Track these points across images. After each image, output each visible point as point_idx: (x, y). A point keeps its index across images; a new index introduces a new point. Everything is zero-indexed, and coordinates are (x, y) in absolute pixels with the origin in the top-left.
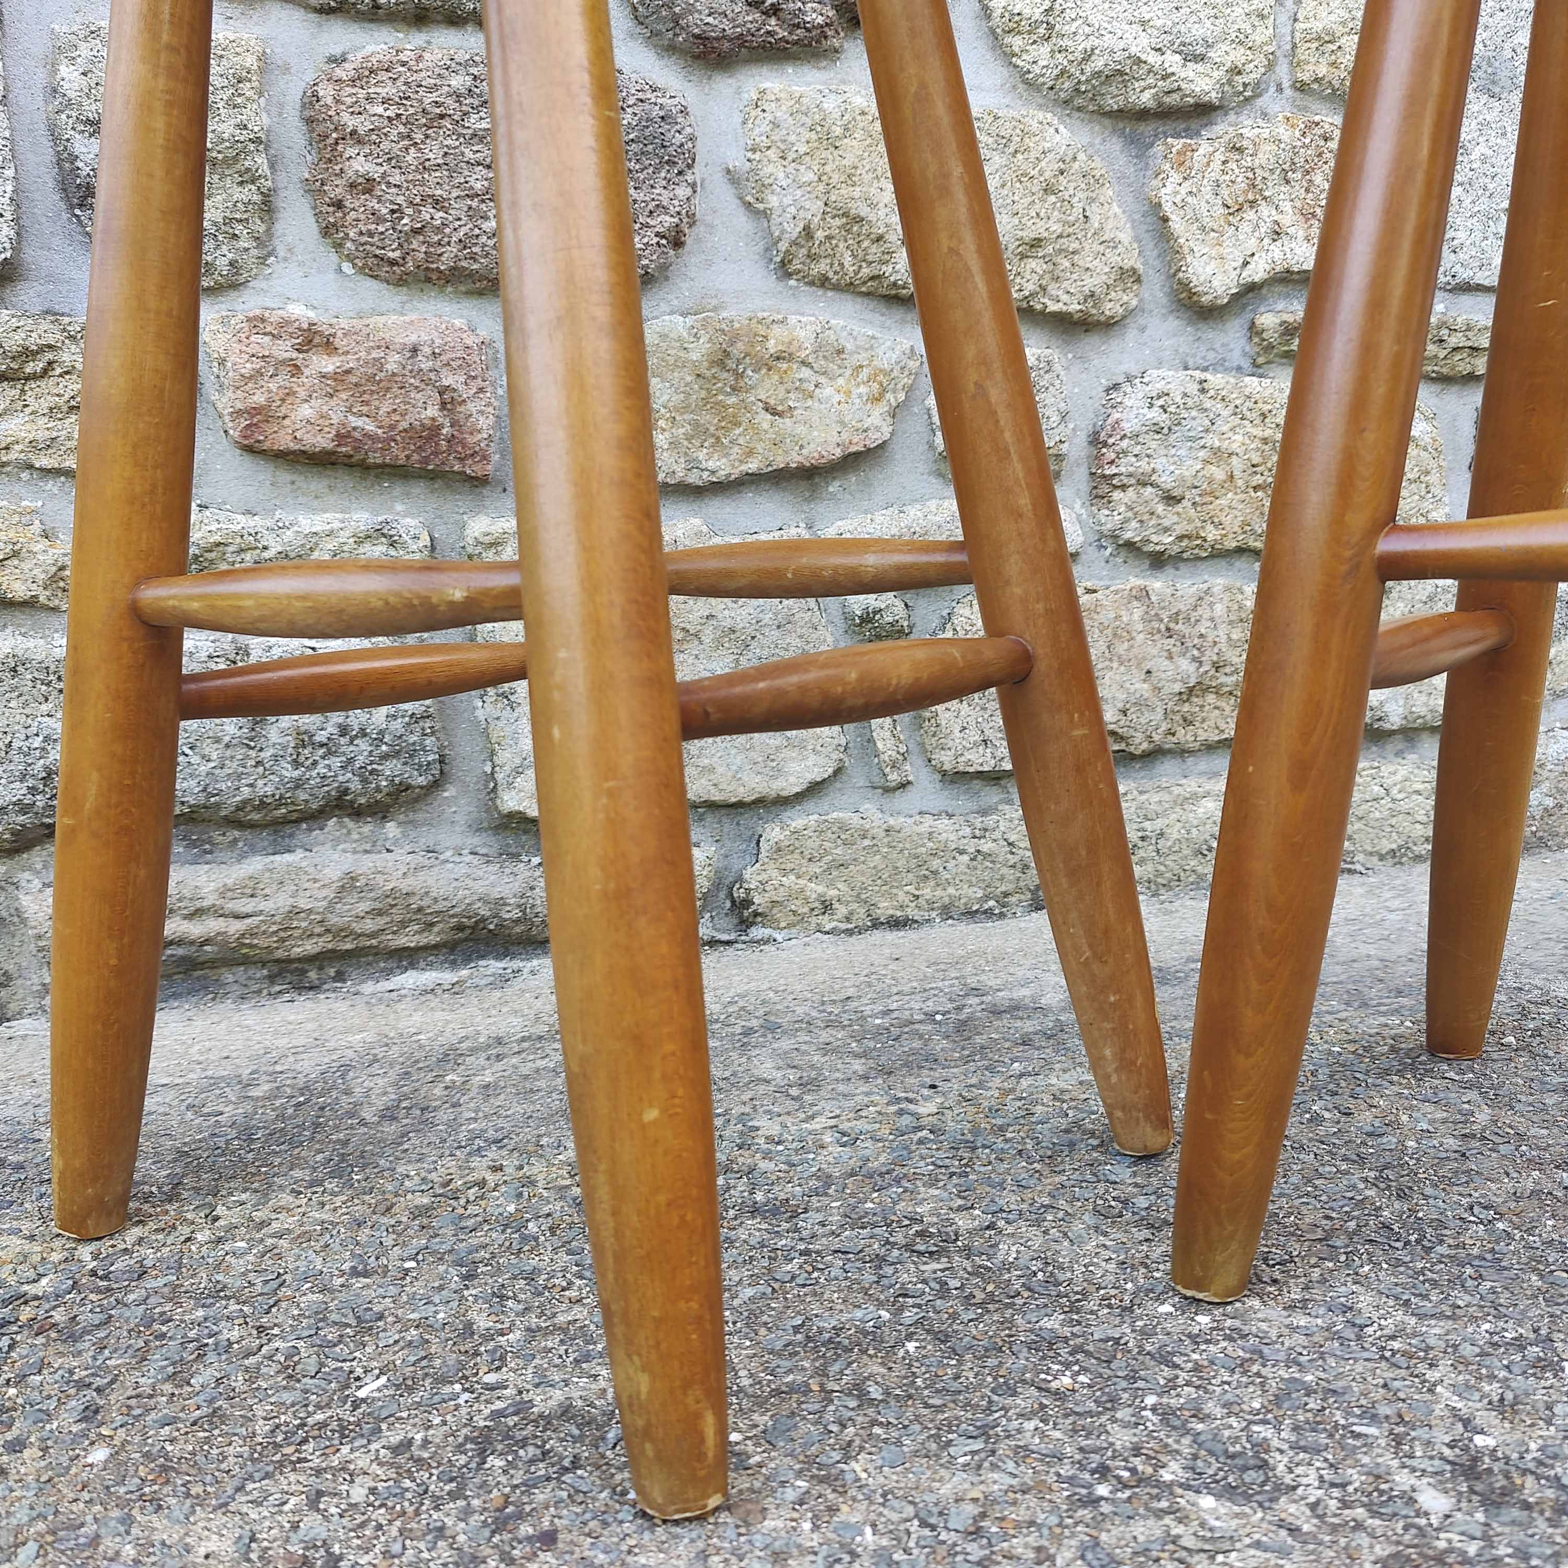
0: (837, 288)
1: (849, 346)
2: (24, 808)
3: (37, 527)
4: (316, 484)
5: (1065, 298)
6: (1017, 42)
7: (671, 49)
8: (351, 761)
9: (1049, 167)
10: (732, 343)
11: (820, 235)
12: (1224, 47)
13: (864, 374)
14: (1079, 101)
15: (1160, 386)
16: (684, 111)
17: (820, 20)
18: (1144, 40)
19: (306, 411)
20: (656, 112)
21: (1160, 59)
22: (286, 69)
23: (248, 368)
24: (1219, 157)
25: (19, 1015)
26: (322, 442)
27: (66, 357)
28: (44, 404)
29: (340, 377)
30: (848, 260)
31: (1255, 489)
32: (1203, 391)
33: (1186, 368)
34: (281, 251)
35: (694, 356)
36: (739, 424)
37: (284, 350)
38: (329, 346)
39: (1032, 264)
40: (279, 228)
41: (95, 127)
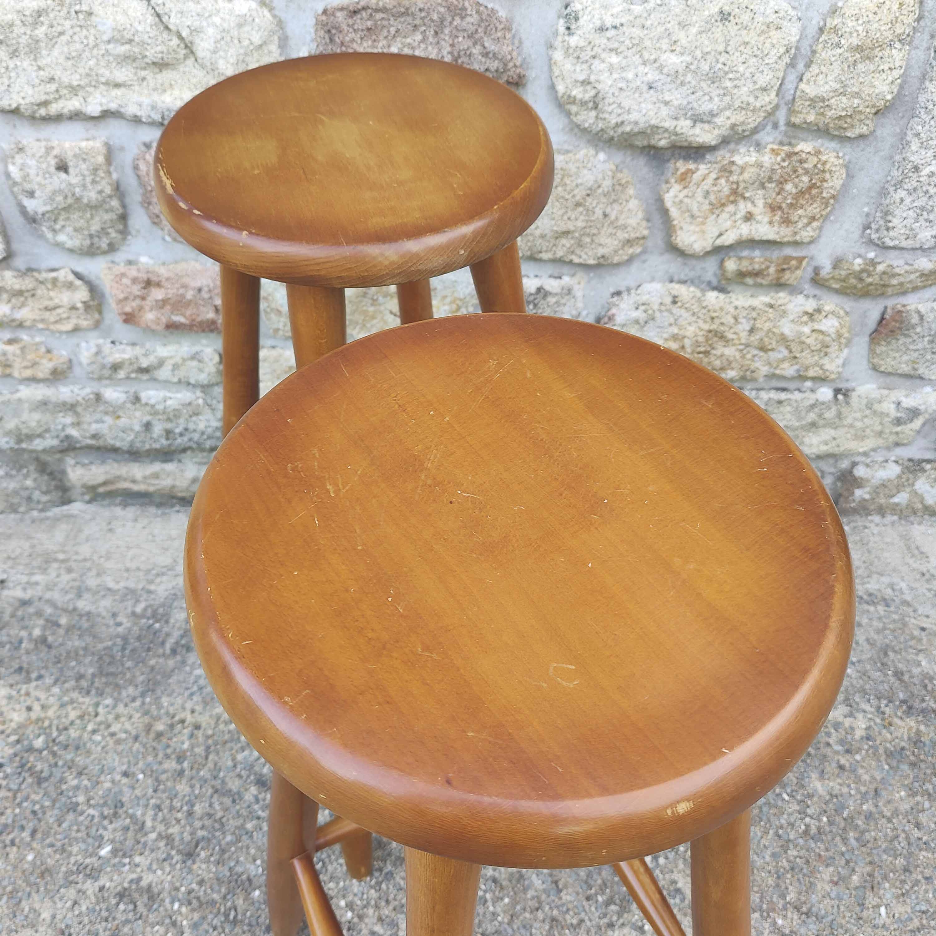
1: (439, 287)
4: (164, 332)
9: (579, 194)
12: (728, 113)
13: (448, 300)
15: (645, 298)
19: (150, 316)
21: (675, 123)
22: (122, 149)
24: (713, 176)
26: (161, 329)
31: (699, 353)
32: (674, 302)
33: (671, 281)
34: (133, 232)
37: (136, 290)
38: (158, 285)
39: (564, 241)
40: (131, 223)
41: (31, 194)
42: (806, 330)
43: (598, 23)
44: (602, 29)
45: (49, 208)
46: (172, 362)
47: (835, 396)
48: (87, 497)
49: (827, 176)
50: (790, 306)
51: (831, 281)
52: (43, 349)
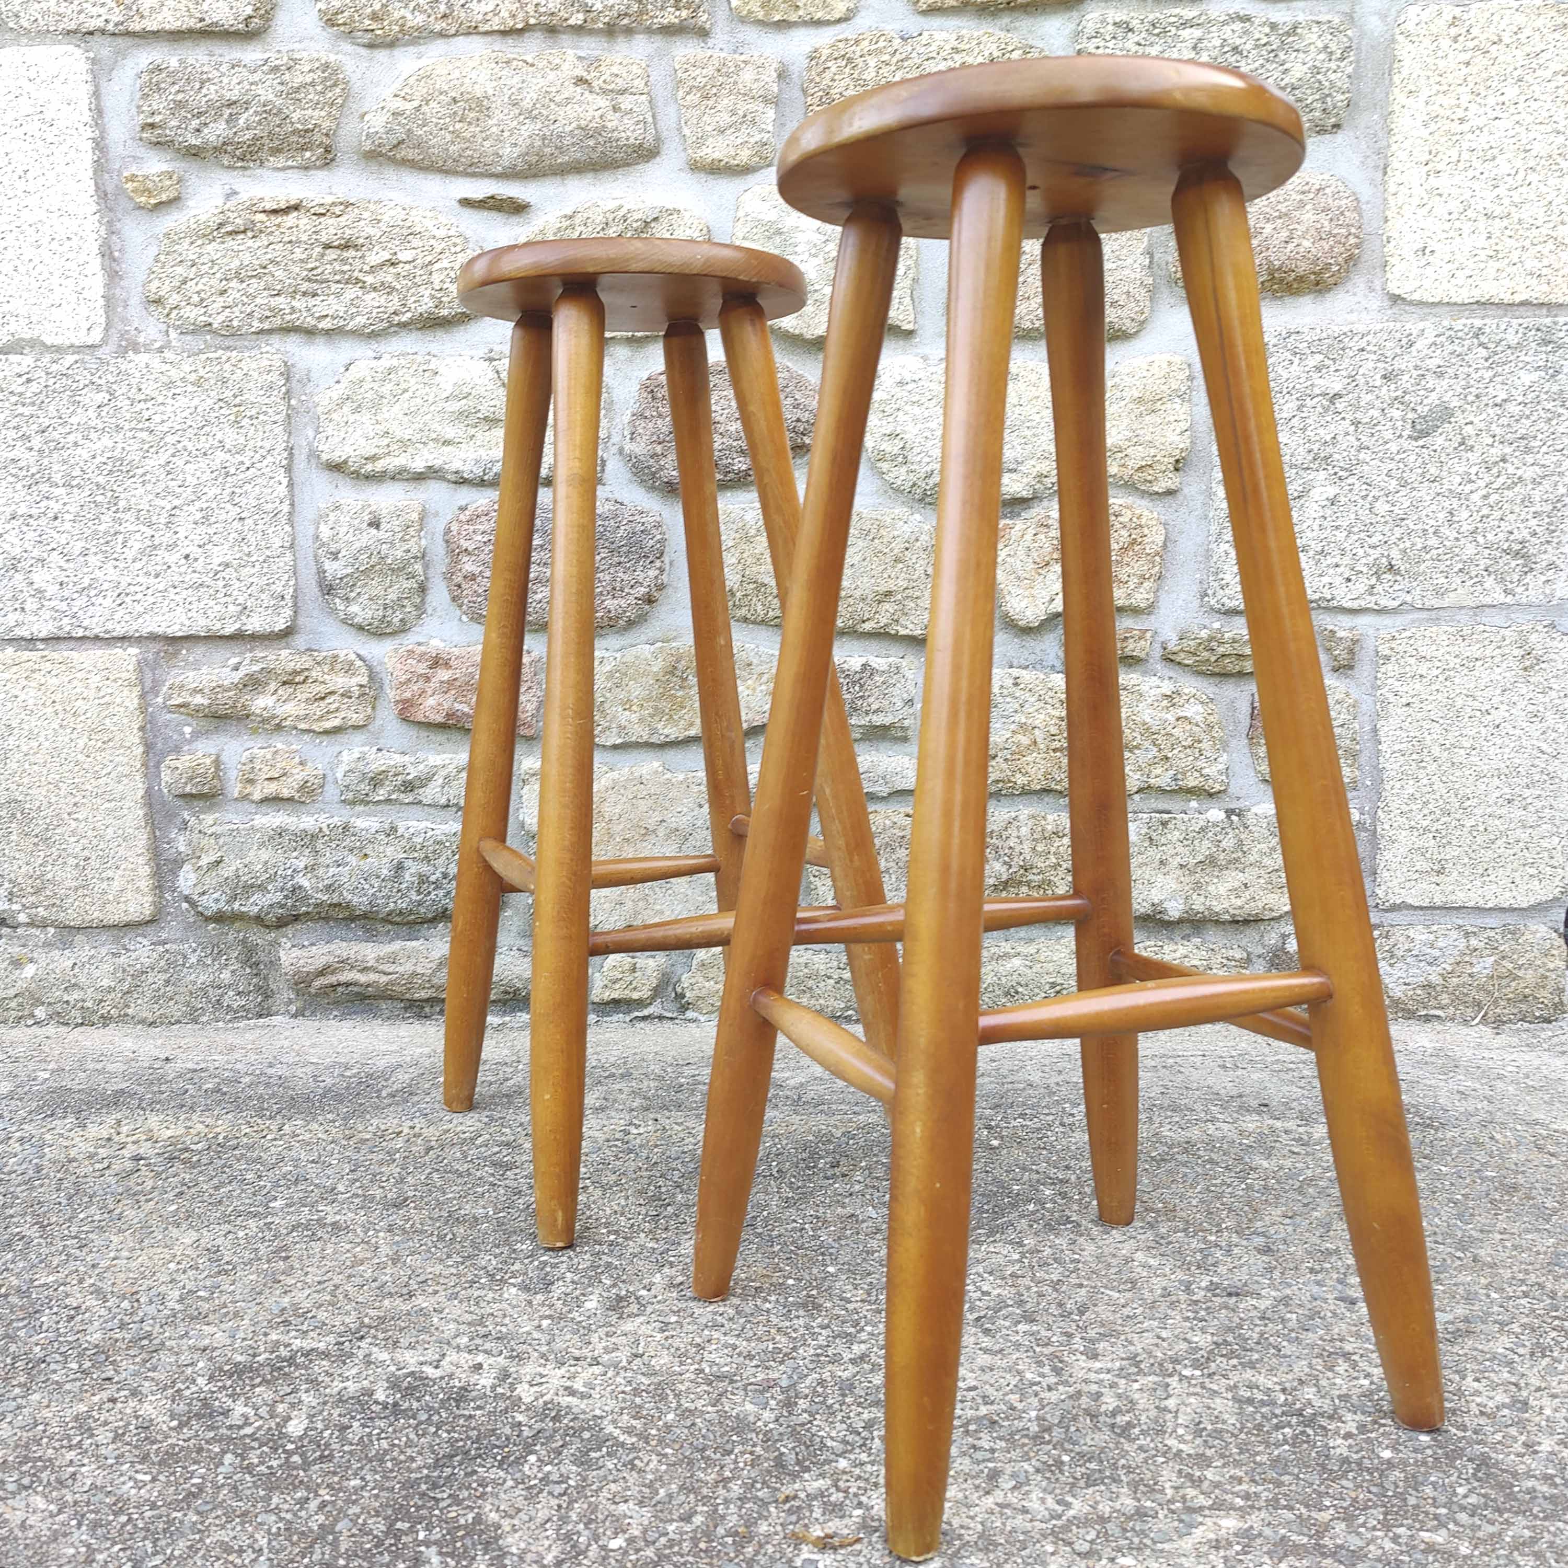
0: (754, 622)
1: (755, 661)
2: (282, 906)
4: (440, 737)
5: (911, 626)
6: (885, 466)
7: (653, 488)
8: (449, 893)
9: (898, 547)
10: (678, 661)
11: (739, 595)
12: (1033, 462)
13: (764, 678)
14: (928, 500)
16: (658, 526)
17: (744, 467)
19: (431, 702)
20: (640, 528)
22: (437, 514)
23: (403, 679)
24: (1031, 531)
25: (277, 1013)
26: (439, 719)
27: (314, 674)
28: (304, 696)
29: (451, 682)
30: (759, 607)
31: (1054, 750)
32: (1016, 684)
33: (1011, 667)
34: (429, 611)
35: (655, 669)
36: (683, 707)
37: (422, 668)
38: (447, 665)
39: (887, 606)
40: (429, 598)
41: (335, 556)
42: (1171, 717)
43: (898, 379)
44: (901, 383)
45: (349, 570)
46: (444, 773)
47: (1228, 817)
48: (293, 1008)
49: (1146, 531)
50: (1144, 688)
51: (1182, 655)
52: (297, 760)
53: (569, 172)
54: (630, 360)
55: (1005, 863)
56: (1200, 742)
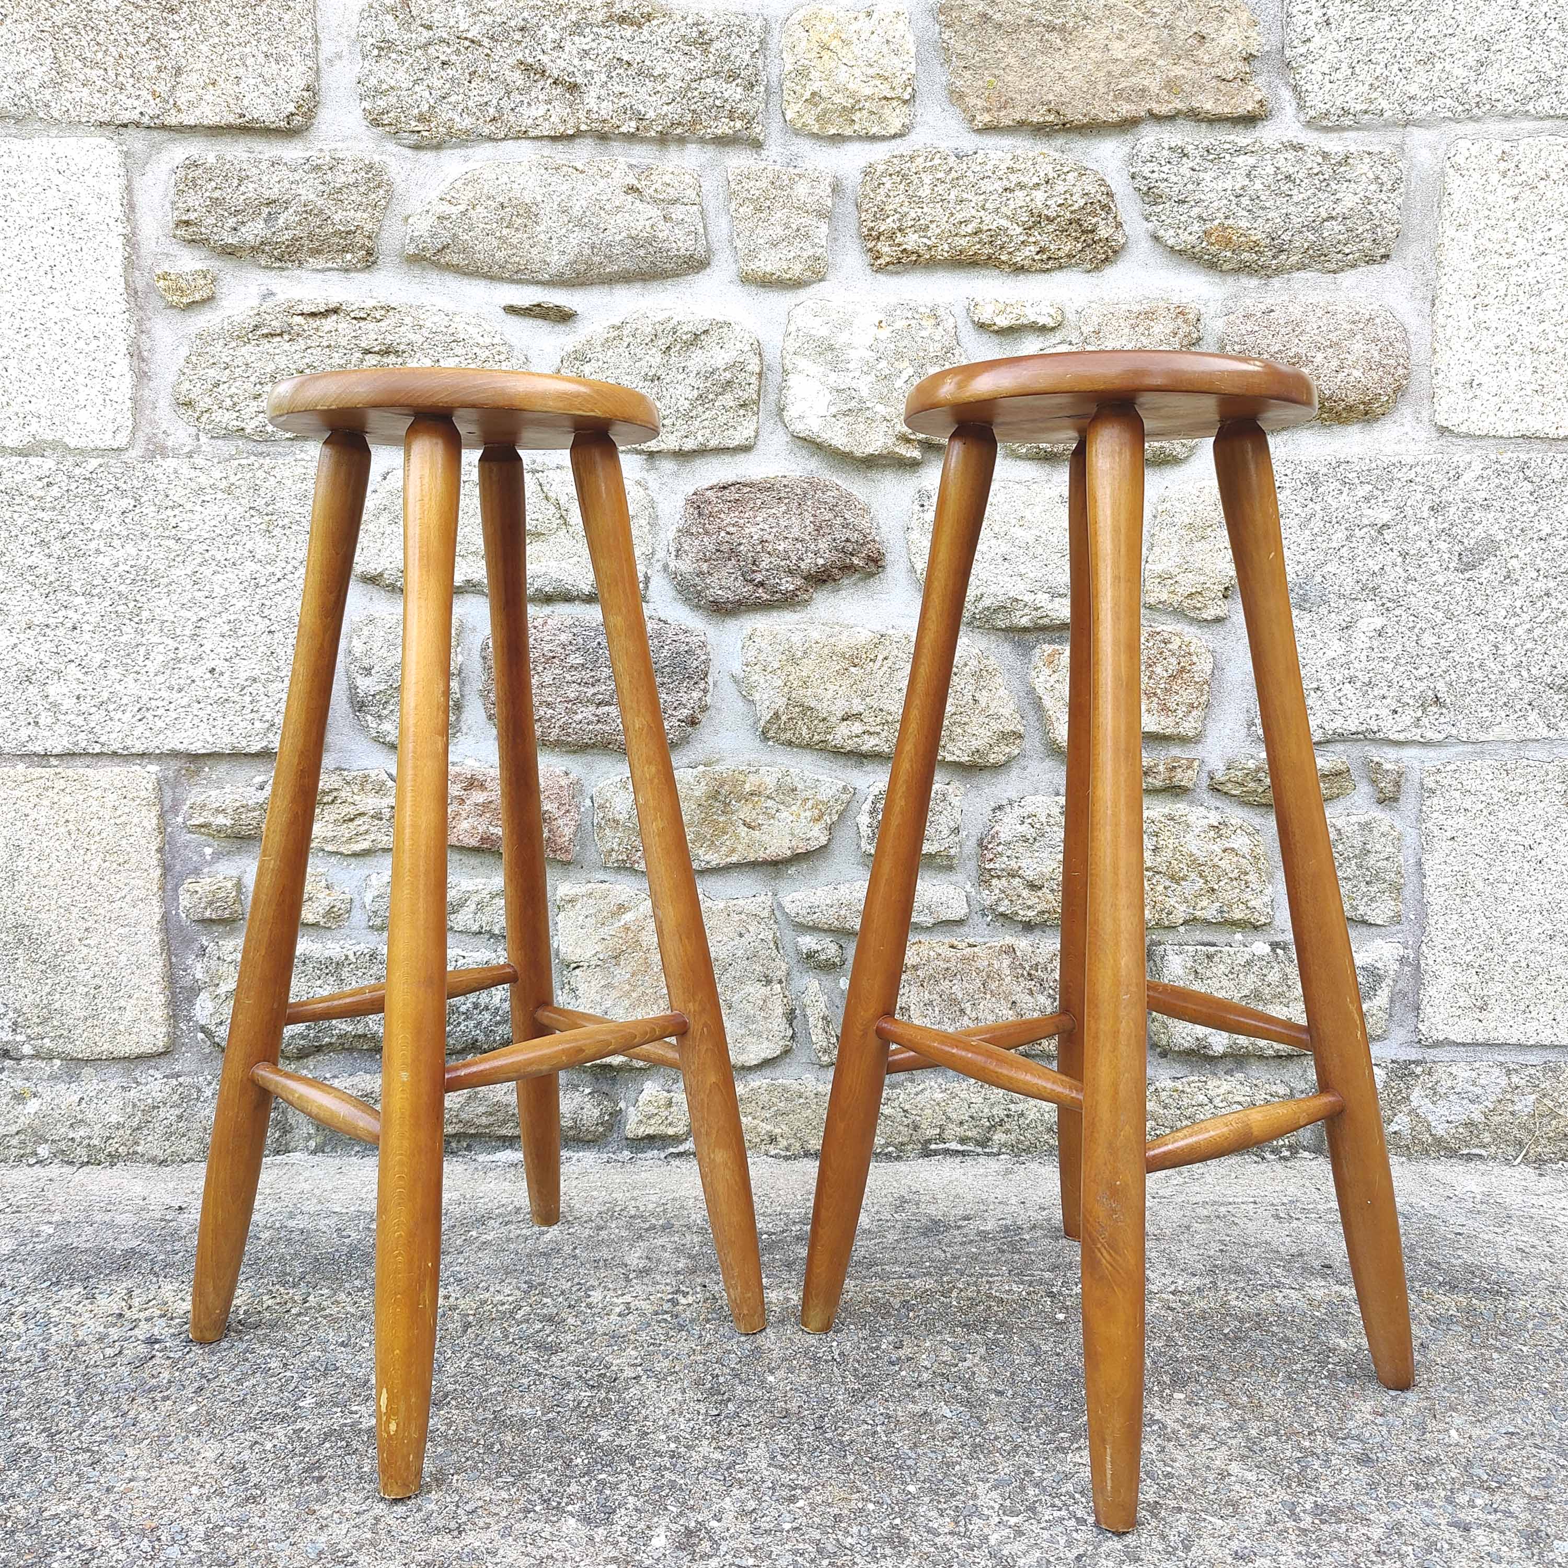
0: (799, 746)
1: (800, 787)
2: (304, 1037)
3: (323, 884)
4: (474, 861)
5: (958, 752)
7: (698, 607)
8: (480, 1023)
10: (721, 786)
11: (784, 718)
13: (809, 804)
14: (977, 623)
15: (1030, 809)
16: (703, 645)
17: (792, 587)
18: (1021, 586)
19: (465, 825)
20: (684, 648)
21: (1032, 597)
22: (474, 629)
25: (295, 1150)
26: (474, 842)
27: (343, 794)
28: (333, 818)
29: (485, 805)
30: (805, 731)
34: (464, 730)
35: (697, 794)
36: (726, 833)
37: (456, 790)
38: (482, 787)
40: (464, 717)
41: (368, 671)
42: (1217, 848)
45: (382, 687)
46: (475, 898)
47: (1273, 950)
48: (312, 1144)
49: (1195, 659)
50: (1192, 819)
51: (1230, 785)
53: (617, 282)
54: (675, 474)
55: (1049, 996)
56: (1246, 874)
